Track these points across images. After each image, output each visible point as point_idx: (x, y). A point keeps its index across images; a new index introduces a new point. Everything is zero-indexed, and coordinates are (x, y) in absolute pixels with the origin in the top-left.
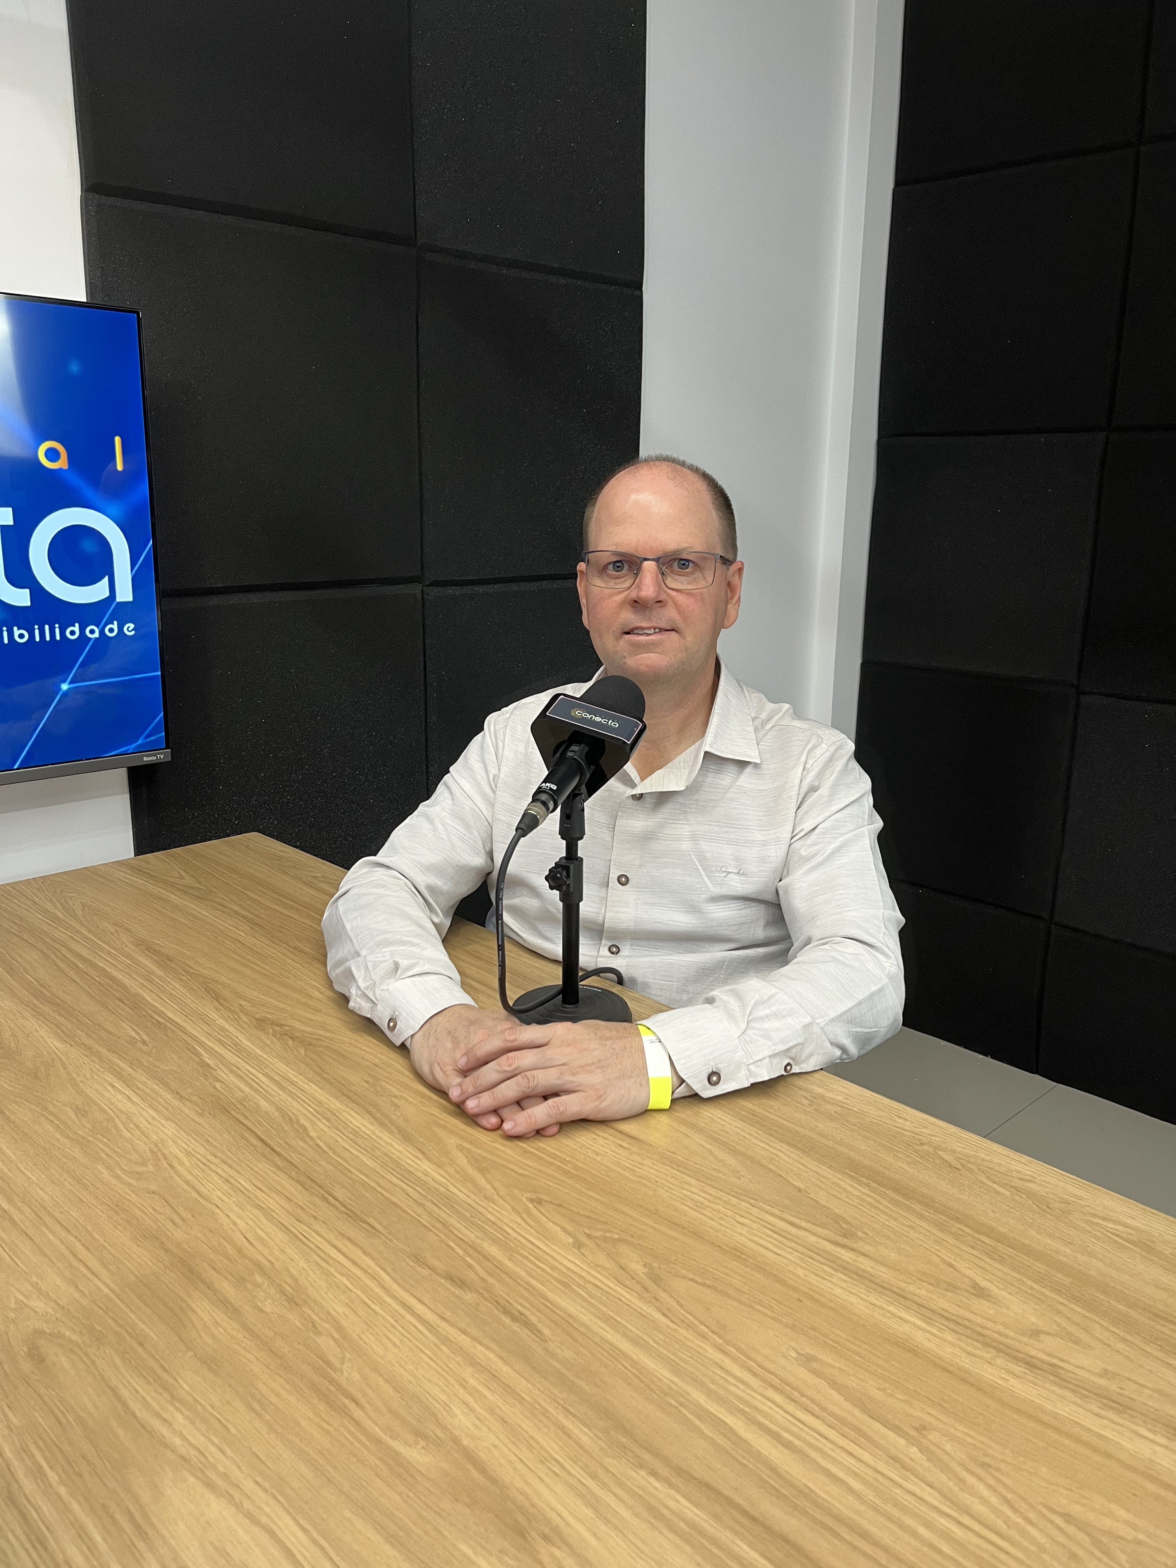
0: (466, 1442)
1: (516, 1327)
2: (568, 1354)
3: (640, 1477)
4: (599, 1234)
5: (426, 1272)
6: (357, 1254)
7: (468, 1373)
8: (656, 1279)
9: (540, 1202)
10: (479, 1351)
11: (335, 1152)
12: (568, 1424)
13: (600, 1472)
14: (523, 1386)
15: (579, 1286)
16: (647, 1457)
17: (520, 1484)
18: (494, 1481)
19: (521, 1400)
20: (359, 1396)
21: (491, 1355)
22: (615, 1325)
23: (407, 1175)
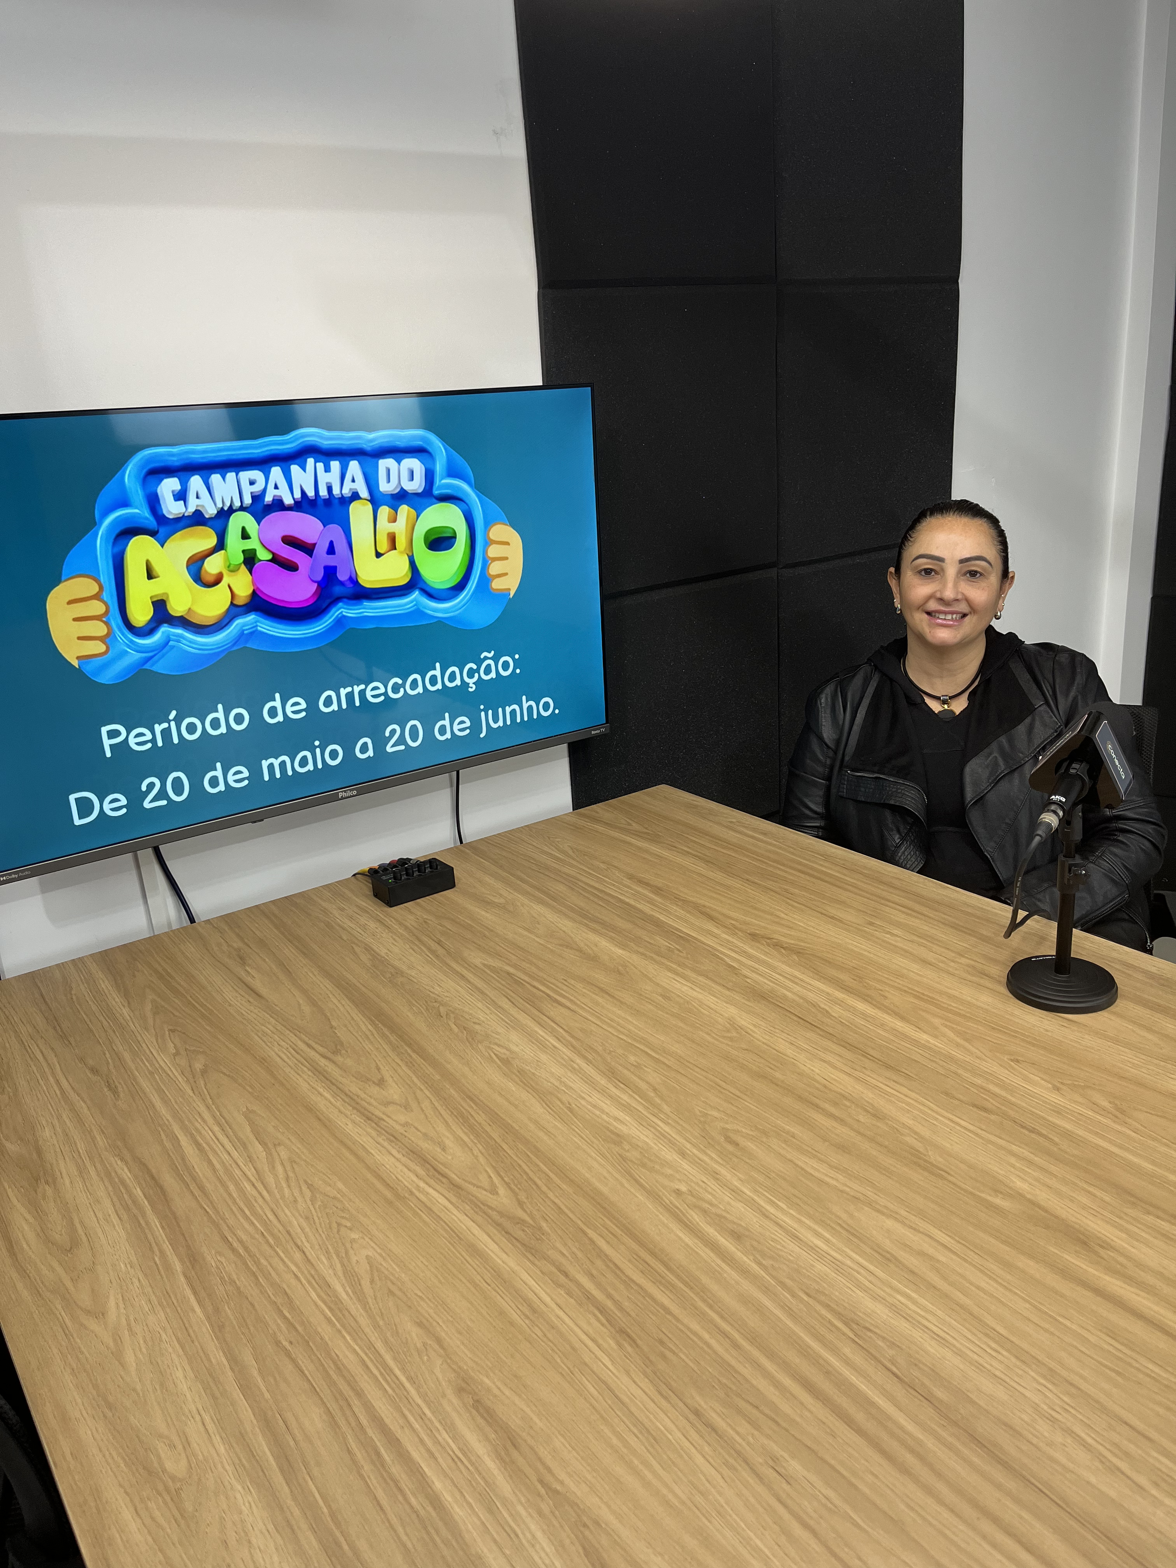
0: (1028, 1196)
1: (1033, 1136)
2: (1076, 1152)
3: (1150, 1219)
4: (1070, 1082)
5: (956, 1102)
6: (904, 1090)
7: (1013, 1160)
8: (1123, 1112)
9: (1018, 1061)
10: (1014, 1148)
11: (856, 1027)
12: (1091, 1189)
13: (1122, 1215)
14: (1053, 1168)
15: (1068, 1113)
16: (1151, 1209)
17: (1074, 1219)
18: (1056, 1217)
19: (1056, 1176)
20: (948, 1170)
21: (1024, 1151)
22: (1103, 1137)
23: (915, 1043)
